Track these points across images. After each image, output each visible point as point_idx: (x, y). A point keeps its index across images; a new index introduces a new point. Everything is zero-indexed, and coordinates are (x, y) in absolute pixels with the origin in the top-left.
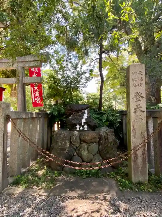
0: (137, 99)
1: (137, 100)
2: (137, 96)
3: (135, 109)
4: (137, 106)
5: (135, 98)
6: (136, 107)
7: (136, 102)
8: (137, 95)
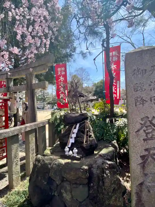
0: (147, 134)
1: (147, 136)
2: (146, 127)
3: (143, 157)
4: (146, 150)
5: (142, 131)
6: (146, 153)
7: (144, 140)
8: (148, 124)
